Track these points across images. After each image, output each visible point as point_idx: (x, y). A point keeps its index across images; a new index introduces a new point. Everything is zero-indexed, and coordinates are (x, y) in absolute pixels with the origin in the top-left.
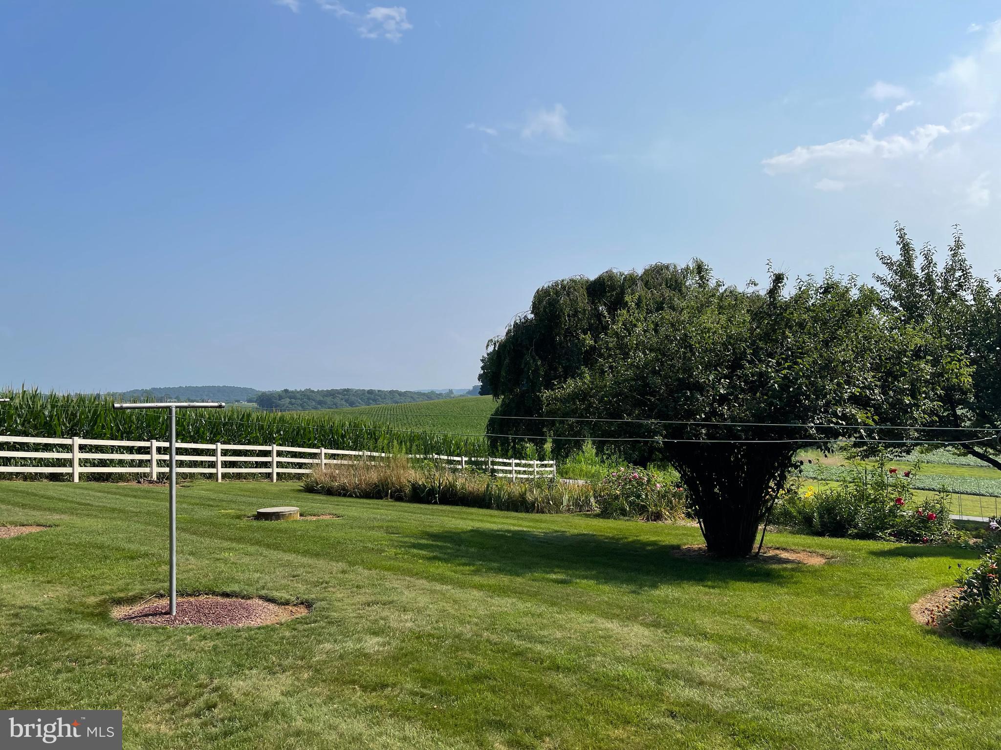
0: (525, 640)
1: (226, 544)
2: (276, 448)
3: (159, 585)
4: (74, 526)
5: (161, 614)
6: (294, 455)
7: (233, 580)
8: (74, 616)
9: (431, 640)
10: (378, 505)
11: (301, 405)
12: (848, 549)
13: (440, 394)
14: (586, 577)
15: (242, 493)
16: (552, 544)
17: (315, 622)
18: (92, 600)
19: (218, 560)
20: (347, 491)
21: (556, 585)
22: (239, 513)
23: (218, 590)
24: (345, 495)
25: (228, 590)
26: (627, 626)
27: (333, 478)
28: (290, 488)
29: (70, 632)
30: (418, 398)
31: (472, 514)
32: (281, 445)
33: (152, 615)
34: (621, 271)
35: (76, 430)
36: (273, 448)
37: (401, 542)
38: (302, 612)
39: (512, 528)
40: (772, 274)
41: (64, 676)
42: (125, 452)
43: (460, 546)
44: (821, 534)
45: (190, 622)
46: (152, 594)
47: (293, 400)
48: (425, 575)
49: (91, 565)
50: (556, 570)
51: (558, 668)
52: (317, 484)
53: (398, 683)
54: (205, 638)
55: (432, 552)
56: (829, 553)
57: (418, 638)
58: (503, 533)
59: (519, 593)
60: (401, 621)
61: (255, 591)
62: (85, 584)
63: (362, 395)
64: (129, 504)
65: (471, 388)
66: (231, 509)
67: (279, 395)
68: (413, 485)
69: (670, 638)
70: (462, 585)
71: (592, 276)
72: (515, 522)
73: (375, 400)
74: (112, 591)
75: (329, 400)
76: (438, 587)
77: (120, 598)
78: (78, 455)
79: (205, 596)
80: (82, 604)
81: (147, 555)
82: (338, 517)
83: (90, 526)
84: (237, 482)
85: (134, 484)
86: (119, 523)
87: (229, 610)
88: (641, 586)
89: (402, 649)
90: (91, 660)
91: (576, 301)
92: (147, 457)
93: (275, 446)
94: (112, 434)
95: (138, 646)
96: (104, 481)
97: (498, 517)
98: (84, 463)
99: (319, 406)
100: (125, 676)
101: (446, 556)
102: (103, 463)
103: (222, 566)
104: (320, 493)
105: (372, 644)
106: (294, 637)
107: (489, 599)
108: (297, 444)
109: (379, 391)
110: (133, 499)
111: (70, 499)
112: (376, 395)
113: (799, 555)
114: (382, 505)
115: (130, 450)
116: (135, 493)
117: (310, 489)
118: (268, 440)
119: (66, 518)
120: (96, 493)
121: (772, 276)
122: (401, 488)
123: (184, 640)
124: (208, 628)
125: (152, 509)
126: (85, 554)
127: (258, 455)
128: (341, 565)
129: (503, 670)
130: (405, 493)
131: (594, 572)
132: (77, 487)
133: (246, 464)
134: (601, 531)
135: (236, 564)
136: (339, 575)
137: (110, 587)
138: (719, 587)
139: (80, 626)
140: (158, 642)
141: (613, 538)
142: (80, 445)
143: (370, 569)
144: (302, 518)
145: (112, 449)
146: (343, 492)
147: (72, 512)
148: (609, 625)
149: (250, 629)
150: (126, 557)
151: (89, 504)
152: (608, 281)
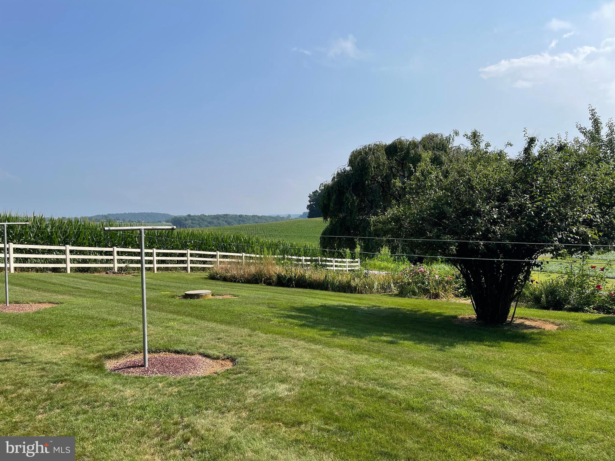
0: (384, 387)
1: (170, 316)
2: (189, 252)
3: (134, 346)
4: (73, 303)
5: (138, 366)
6: (200, 256)
7: (179, 342)
8: (82, 369)
9: (320, 387)
10: (258, 288)
11: (198, 224)
12: (569, 319)
13: (283, 218)
14: (405, 339)
15: (171, 280)
16: (374, 315)
17: (240, 373)
18: (92, 356)
19: (167, 327)
20: (236, 279)
21: (389, 345)
22: (173, 294)
23: (171, 349)
24: (235, 282)
25: (178, 349)
26: (447, 376)
27: (227, 270)
28: (200, 277)
29: (81, 382)
30: (270, 220)
31: (317, 294)
32: (192, 250)
33: (133, 367)
34: (407, 139)
35: (67, 241)
36: (188, 252)
37: (279, 314)
38: (229, 365)
39: (346, 304)
40: (527, 138)
41: (81, 417)
42: (97, 254)
43: (317, 316)
44: (547, 308)
45: (158, 372)
46: (130, 351)
47: (194, 221)
48: (302, 337)
49: (88, 331)
50: (385, 334)
51: (413, 409)
52: (217, 274)
53: (309, 420)
54: (170, 385)
55: (301, 321)
56: (558, 321)
57: (311, 385)
58: (342, 308)
59: (367, 351)
60: (296, 372)
61: (196, 350)
62: (86, 345)
63: (235, 218)
64: (104, 288)
65: (302, 214)
66: (168, 291)
67: (185, 218)
68: (278, 276)
69: (480, 385)
70: (328, 345)
71: (388, 142)
72: (346, 299)
73: (243, 221)
74: (104, 350)
75: (215, 221)
76: (313, 347)
77: (110, 354)
78: (69, 256)
79: (164, 353)
80: (86, 360)
81: (122, 324)
82: (235, 296)
83: (83, 303)
84: (166, 272)
85: (104, 274)
86: (100, 301)
87: (182, 364)
88: (444, 346)
89: (303, 394)
90: (98, 404)
91: (378, 158)
92: (111, 257)
93: (189, 250)
94: (89, 243)
95: (128, 392)
96: (85, 272)
97: (334, 296)
98: (73, 261)
99: (209, 225)
100: (123, 416)
101: (311, 324)
102: (84, 261)
103: (171, 333)
104: (219, 280)
105: (282, 389)
106: (229, 384)
107: (349, 356)
108: (202, 249)
109: (245, 215)
110: (105, 285)
111: (67, 284)
112: (244, 218)
113: (536, 322)
114: (260, 288)
115: (101, 253)
116: (106, 281)
117: (213, 277)
118: (184, 246)
119: (67, 297)
120: (82, 280)
121: (527, 139)
122: (270, 277)
123: (157, 387)
124: (172, 377)
125: (118, 291)
126: (82, 323)
127: (178, 256)
128: (246, 331)
129: (376, 411)
130: (273, 280)
131: (409, 335)
132: (69, 276)
133: (171, 262)
134: (402, 306)
135: (180, 330)
136: (248, 338)
137: (103, 347)
138: (496, 346)
139: (87, 377)
140: (141, 389)
141: (411, 311)
142: (70, 250)
143: (266, 334)
144: (213, 297)
145: (89, 252)
146: (233, 280)
147: (70, 293)
148: (435, 375)
149: (198, 378)
150: (109, 325)
151: (79, 288)
152: (399, 145)
